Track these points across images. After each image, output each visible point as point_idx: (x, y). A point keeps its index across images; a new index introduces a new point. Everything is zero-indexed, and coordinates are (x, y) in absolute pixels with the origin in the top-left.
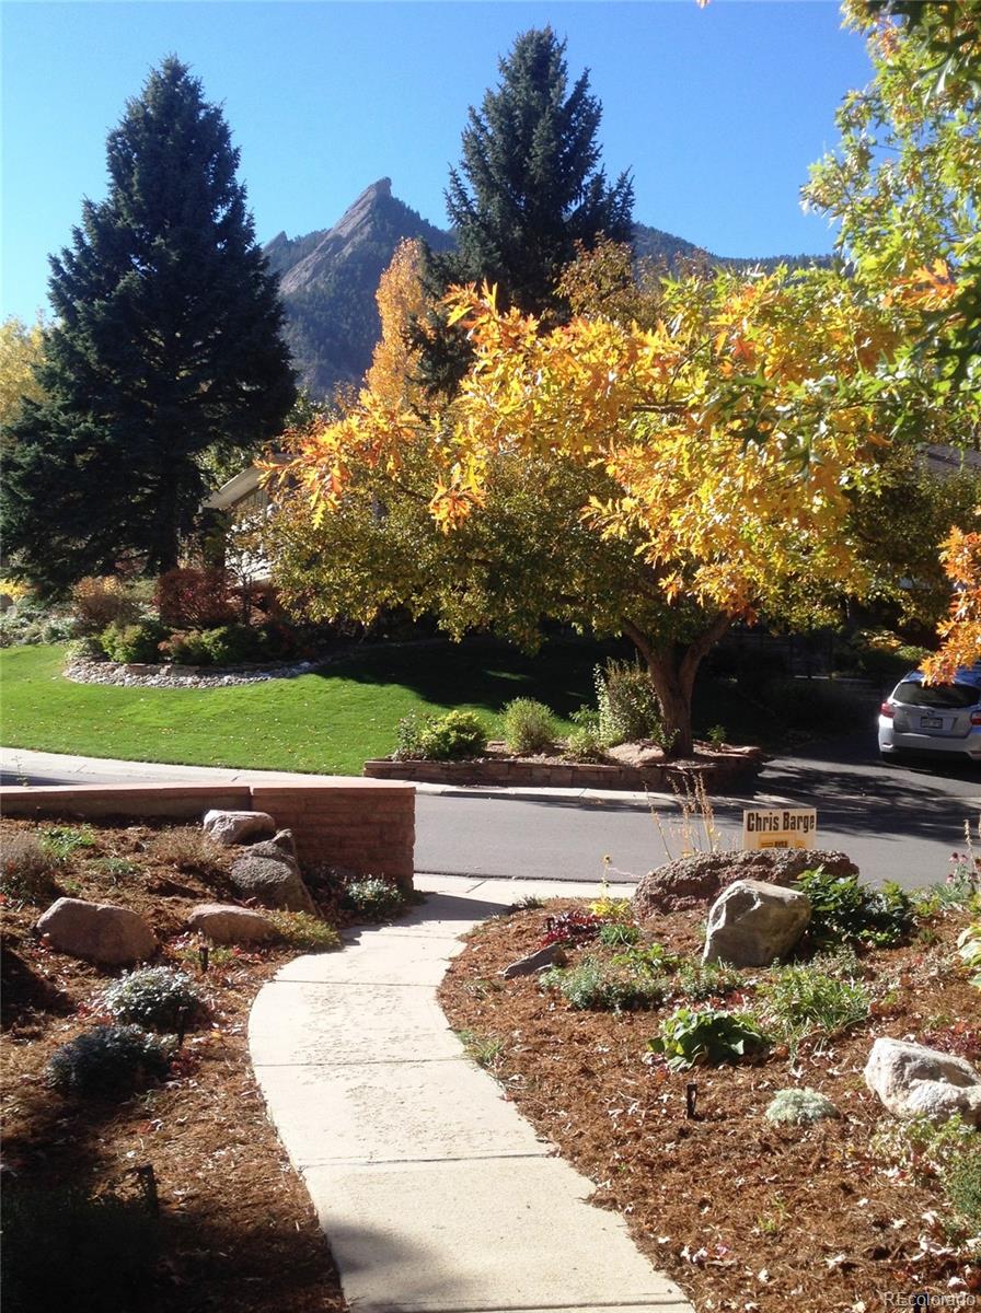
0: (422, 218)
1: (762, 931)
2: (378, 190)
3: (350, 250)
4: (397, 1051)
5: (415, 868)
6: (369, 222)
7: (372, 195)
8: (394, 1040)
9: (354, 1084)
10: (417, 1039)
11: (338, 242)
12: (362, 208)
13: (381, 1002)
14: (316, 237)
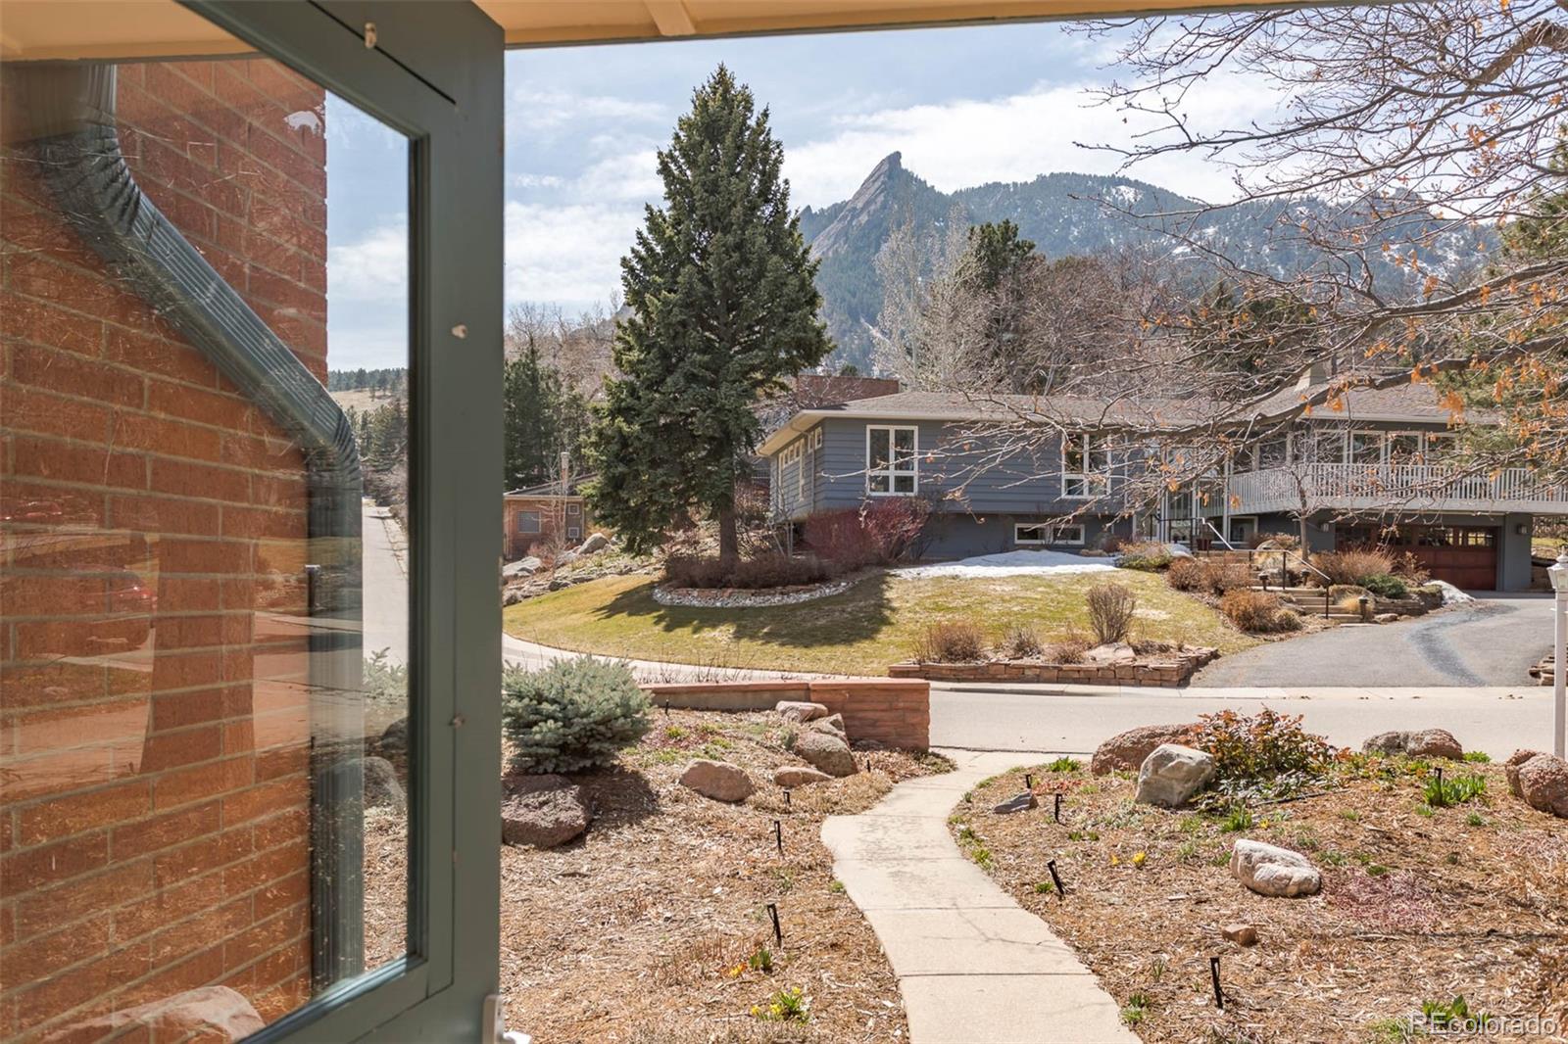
0: (929, 185)
1: (1176, 779)
2: (890, 163)
3: (866, 218)
4: (919, 853)
5: (931, 744)
6: (882, 192)
7: (886, 167)
8: (917, 848)
9: (893, 870)
10: (933, 847)
11: (855, 213)
12: (874, 182)
13: (909, 827)
14: (837, 209)
